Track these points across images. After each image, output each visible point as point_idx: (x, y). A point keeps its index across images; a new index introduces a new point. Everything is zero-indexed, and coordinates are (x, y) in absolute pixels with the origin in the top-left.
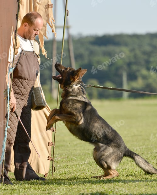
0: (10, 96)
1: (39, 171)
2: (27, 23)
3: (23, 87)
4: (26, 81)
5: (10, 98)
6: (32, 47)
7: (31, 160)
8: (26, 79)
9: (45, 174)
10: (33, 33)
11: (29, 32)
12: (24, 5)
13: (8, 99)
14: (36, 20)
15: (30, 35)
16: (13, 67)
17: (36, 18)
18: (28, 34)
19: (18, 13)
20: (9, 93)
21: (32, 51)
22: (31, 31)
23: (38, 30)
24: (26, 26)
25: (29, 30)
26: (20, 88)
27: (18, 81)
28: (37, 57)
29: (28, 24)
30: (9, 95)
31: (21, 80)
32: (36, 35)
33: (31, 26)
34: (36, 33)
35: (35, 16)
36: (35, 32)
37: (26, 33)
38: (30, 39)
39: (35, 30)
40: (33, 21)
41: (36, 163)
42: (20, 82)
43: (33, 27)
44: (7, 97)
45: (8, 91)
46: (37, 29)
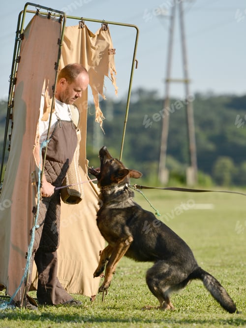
0: (41, 182)
1: (83, 291)
2: (65, 79)
3: (55, 173)
4: (60, 164)
5: (41, 185)
6: (69, 113)
7: (72, 274)
8: (61, 162)
9: (92, 297)
10: (72, 94)
11: (67, 92)
12: (73, 50)
13: (39, 186)
14: (79, 76)
15: (68, 97)
16: (47, 140)
17: (78, 73)
18: (65, 95)
19: (58, 61)
20: (40, 176)
21: (70, 120)
22: (70, 91)
23: (79, 91)
24: (63, 83)
25: (67, 89)
26: (50, 174)
27: (49, 163)
28: (76, 128)
29: (67, 81)
30: (41, 180)
31: (52, 162)
32: (76, 97)
33: (71, 83)
34: (77, 95)
35: (78, 69)
36: (75, 93)
37: (62, 93)
38: (67, 103)
39: (76, 90)
40: (75, 76)
41: (79, 279)
42: (52, 165)
43: (73, 85)
44: (37, 183)
45: (39, 174)
46: (79, 89)
